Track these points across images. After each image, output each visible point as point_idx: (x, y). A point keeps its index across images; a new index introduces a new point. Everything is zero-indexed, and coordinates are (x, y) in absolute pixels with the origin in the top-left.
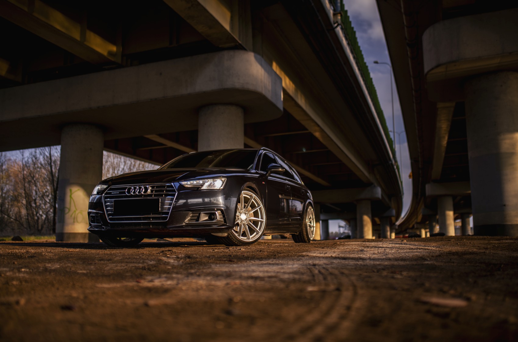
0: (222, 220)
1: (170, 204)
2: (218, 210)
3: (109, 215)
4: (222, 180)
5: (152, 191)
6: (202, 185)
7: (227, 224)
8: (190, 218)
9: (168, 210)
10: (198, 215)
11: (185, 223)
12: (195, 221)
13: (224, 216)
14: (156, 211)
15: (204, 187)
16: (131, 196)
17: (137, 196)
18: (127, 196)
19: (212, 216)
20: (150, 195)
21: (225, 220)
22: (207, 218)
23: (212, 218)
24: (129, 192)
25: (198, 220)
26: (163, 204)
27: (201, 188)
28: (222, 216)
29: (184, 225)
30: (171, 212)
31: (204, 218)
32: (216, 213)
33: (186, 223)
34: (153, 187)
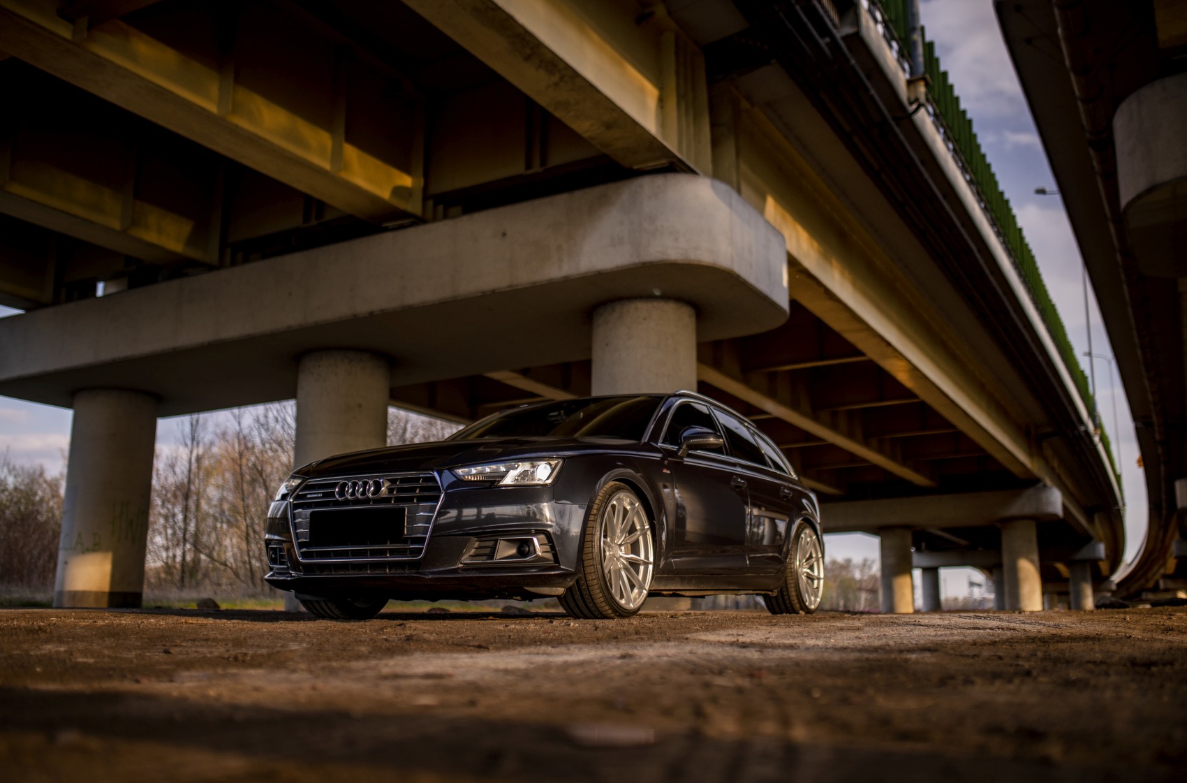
0: (549, 556)
1: (428, 520)
2: (538, 532)
3: (301, 545)
4: (550, 465)
5: (390, 490)
6: (503, 476)
7: (560, 564)
8: (475, 552)
9: (423, 534)
10: (491, 543)
11: (461, 563)
12: (485, 557)
13: (553, 548)
14: (397, 536)
15: (508, 480)
16: (347, 502)
17: (357, 502)
18: (337, 503)
19: (524, 547)
20: (387, 500)
21: (555, 555)
22: (513, 551)
23: (524, 551)
24: (342, 493)
25: (491, 556)
26: (413, 520)
27: (499, 481)
28: (547, 548)
29: (459, 568)
30: (431, 537)
31: (505, 551)
32: (535, 540)
33: (465, 564)
34: (393, 481)
